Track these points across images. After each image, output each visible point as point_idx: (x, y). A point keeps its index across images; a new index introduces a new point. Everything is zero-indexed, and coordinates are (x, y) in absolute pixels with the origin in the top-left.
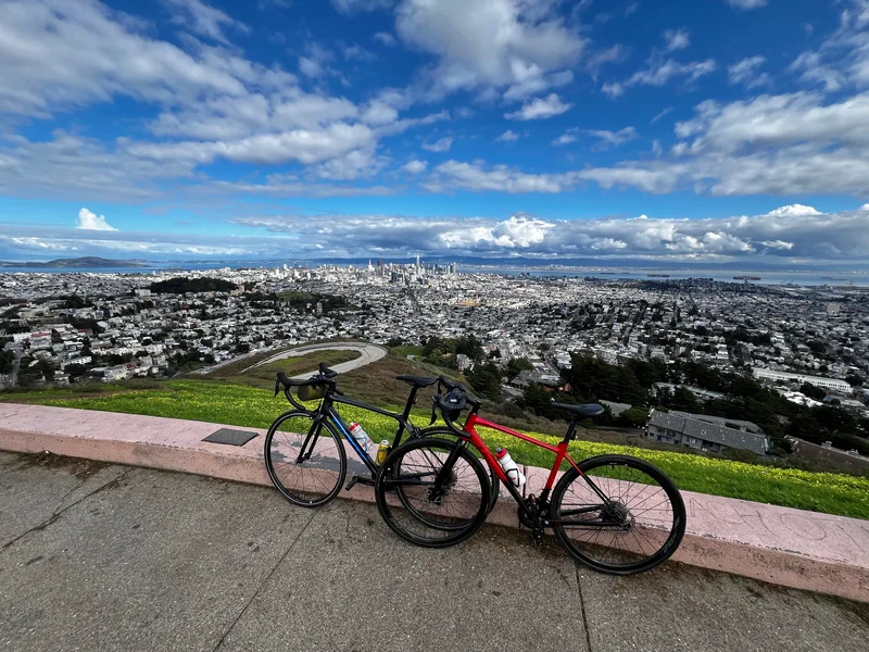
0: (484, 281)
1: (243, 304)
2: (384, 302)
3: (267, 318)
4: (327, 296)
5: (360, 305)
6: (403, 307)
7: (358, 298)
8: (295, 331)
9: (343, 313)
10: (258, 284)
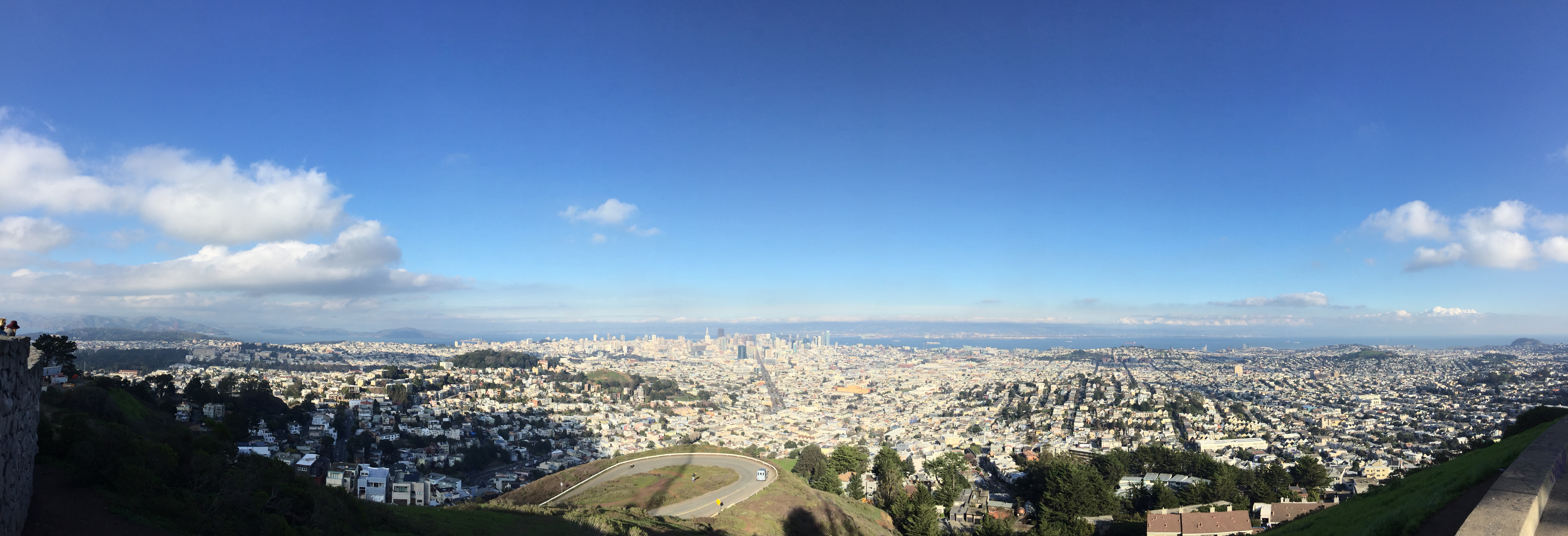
0: (871, 356)
1: (545, 385)
2: (729, 388)
3: (572, 407)
4: (651, 379)
5: (695, 392)
6: (756, 396)
7: (692, 382)
8: (605, 427)
9: (670, 403)
10: (562, 360)
